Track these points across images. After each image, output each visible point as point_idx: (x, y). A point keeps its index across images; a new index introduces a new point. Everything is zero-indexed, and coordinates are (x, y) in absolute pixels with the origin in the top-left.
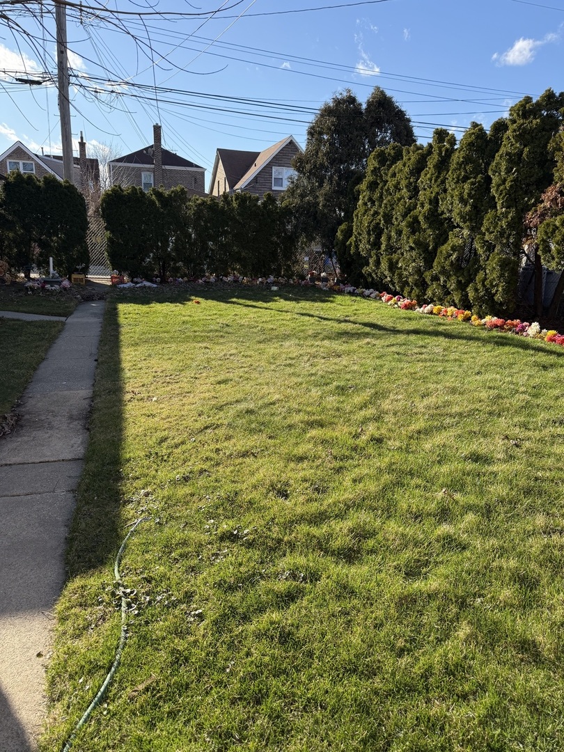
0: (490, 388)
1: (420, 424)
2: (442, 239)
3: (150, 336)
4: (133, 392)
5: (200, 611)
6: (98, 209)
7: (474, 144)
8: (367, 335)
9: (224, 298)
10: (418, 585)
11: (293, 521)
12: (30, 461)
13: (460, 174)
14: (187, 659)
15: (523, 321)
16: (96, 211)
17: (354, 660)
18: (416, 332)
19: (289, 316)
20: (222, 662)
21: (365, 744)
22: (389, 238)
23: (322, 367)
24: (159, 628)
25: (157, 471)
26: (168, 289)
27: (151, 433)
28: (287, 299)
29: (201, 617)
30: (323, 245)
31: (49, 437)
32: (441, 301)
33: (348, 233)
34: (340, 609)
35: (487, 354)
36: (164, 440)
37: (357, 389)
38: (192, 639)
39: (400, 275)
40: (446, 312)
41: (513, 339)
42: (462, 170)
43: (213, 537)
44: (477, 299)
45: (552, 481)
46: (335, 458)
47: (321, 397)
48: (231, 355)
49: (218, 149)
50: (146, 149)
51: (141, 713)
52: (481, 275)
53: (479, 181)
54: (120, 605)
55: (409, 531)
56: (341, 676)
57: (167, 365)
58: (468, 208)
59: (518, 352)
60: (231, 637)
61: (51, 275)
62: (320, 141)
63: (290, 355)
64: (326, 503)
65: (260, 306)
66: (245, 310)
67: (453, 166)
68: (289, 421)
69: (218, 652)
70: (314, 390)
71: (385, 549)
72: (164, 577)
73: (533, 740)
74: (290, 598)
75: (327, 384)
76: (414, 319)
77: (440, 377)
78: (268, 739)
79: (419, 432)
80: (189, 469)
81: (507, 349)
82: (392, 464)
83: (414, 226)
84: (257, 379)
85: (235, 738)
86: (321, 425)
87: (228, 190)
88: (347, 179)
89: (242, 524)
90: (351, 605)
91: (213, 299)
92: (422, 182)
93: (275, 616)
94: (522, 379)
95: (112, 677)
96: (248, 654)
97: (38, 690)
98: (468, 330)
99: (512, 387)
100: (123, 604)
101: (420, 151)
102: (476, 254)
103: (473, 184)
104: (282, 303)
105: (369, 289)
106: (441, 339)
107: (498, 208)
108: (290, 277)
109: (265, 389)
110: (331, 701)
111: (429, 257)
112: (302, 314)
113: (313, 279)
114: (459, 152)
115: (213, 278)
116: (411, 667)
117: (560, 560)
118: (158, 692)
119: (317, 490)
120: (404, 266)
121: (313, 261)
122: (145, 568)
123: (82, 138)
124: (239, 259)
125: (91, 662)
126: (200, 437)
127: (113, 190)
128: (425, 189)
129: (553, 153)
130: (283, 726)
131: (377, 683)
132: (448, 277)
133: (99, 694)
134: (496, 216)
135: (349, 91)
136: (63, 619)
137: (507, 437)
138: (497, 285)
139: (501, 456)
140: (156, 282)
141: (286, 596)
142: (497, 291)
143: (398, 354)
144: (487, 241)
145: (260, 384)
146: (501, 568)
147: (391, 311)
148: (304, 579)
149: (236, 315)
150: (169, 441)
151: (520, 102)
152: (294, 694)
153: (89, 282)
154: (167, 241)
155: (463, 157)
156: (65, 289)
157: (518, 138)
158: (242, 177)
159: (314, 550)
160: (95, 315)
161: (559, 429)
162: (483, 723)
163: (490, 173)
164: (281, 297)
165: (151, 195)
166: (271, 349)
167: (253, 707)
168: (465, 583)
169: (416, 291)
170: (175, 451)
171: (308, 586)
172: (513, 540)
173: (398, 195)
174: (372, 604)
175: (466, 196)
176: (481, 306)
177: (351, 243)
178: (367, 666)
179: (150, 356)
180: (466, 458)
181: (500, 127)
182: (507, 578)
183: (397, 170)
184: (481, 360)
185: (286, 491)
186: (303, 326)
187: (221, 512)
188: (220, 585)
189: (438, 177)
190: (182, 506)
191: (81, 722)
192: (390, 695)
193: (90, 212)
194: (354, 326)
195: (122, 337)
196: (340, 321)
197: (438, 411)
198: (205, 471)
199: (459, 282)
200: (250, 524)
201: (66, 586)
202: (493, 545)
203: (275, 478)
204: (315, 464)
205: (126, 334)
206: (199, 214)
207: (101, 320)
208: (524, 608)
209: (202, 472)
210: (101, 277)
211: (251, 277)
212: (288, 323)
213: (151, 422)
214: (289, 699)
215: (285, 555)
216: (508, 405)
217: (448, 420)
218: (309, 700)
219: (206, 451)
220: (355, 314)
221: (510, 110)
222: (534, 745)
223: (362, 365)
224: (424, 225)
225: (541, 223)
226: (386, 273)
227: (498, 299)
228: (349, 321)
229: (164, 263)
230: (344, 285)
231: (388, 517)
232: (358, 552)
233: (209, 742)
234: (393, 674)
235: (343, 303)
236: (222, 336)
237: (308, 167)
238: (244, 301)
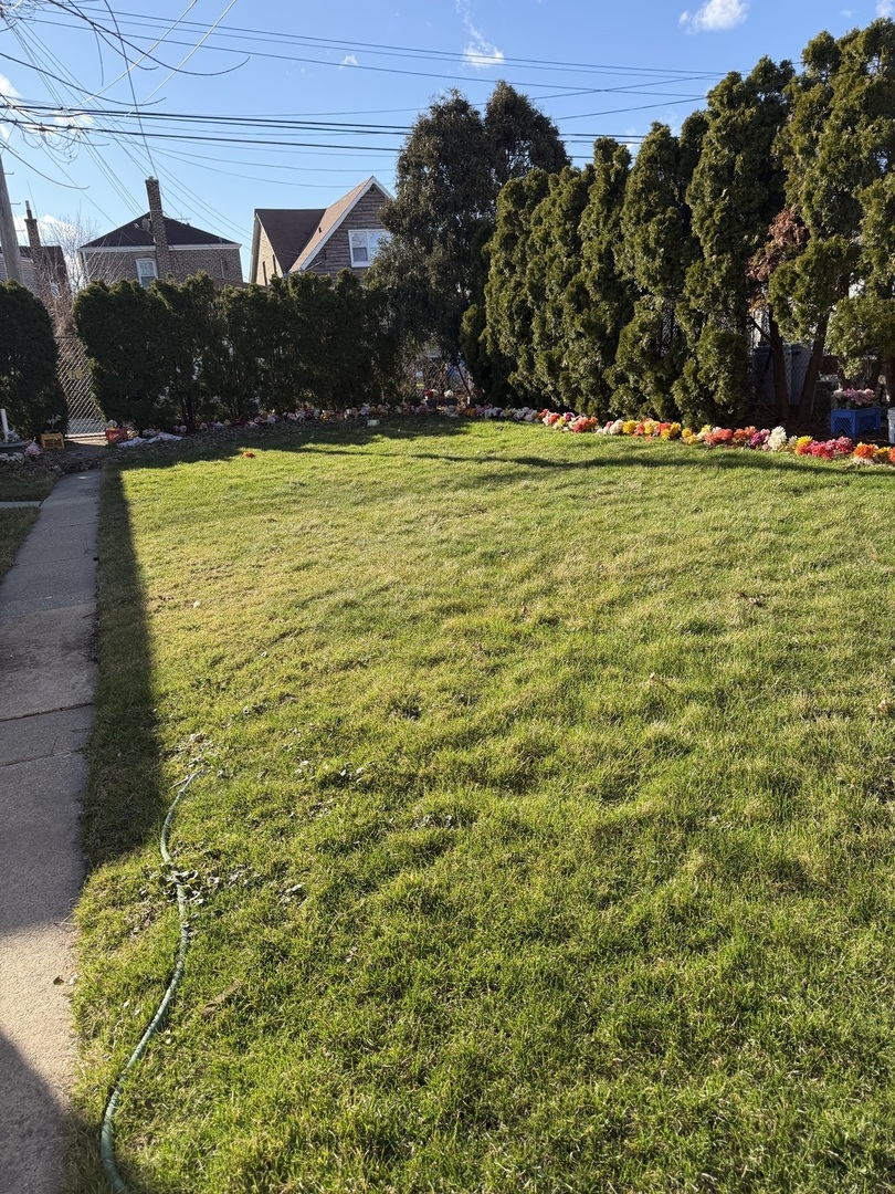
0: (715, 529)
1: (613, 591)
2: (624, 315)
3: (178, 513)
4: (160, 597)
5: (299, 886)
6: (70, 325)
7: (656, 159)
8: (524, 475)
9: (292, 445)
10: (623, 810)
11: (430, 747)
12: (9, 717)
13: (640, 210)
14: (285, 954)
15: (759, 428)
16: (69, 329)
17: (535, 920)
18: (599, 463)
19: (399, 461)
20: (339, 950)
21: (559, 1027)
22: (544, 322)
23: (456, 529)
24: (237, 918)
25: (211, 706)
26: (200, 442)
27: (197, 653)
28: (393, 436)
29: (301, 894)
30: (443, 346)
31: (35, 679)
32: (634, 413)
33: (479, 322)
34: (509, 855)
35: (708, 483)
36: (216, 661)
37: (513, 554)
38: (289, 926)
39: (567, 379)
40: (643, 428)
41: (746, 456)
42: (642, 203)
43: (309, 784)
44: (686, 403)
45: (815, 648)
46: (488, 653)
47: (459, 572)
48: (312, 527)
49: (257, 211)
50: (139, 221)
51: (223, 1033)
52: (690, 365)
53: (670, 217)
54: (176, 896)
55: (605, 739)
56: (518, 944)
57: (211, 553)
58: (658, 262)
59: (755, 474)
60: (349, 915)
61: (7, 438)
62: (419, 178)
63: (406, 518)
64: (477, 716)
65: (352, 451)
66: (329, 459)
67: (629, 197)
68: (411, 611)
69: (331, 938)
70: (447, 563)
71: (573, 766)
72: (237, 847)
73: (800, 989)
74: (434, 850)
75: (466, 553)
76: (596, 444)
77: (638, 523)
78: (417, 1041)
79: (612, 603)
80: (261, 696)
81: (738, 471)
82: (573, 651)
83: (580, 300)
84: (357, 556)
85: (368, 1046)
86: (461, 609)
87: (280, 275)
88: (468, 236)
89: (352, 761)
90: (526, 848)
91: (275, 449)
92: (585, 228)
93: (414, 877)
94: (763, 511)
95: (174, 993)
96: (377, 934)
97: (61, 1030)
98: (677, 451)
99: (748, 524)
100: (180, 893)
101: (576, 179)
102: (679, 332)
103: (661, 222)
104: (387, 443)
105: (521, 408)
106: (638, 468)
107: (706, 256)
108: (397, 401)
109: (371, 569)
110: (506, 978)
111: (608, 346)
112: (420, 456)
113: (432, 403)
114: (636, 174)
115: (271, 417)
116: (620, 919)
117: (830, 751)
118: (247, 1001)
119: (463, 700)
120: (571, 365)
121: (431, 373)
122: (207, 840)
123: (29, 212)
124: (309, 382)
125: (139, 977)
126: (277, 650)
127: (91, 290)
128: (590, 239)
129: (780, 158)
130: (437, 1021)
131: (573, 947)
132: (640, 373)
133: (157, 1017)
134: (703, 269)
135: (456, 92)
136: (89, 927)
137: (743, 595)
138: (716, 378)
139: (736, 621)
140: (179, 431)
141: (427, 849)
142: (717, 387)
143: (574, 497)
144: (695, 311)
145: (362, 564)
146: (743, 773)
147: (560, 437)
148: (453, 823)
149: (314, 468)
150: (226, 661)
151: (723, 82)
152: (450, 978)
153: (71, 445)
154: (191, 364)
155: (642, 181)
156: (32, 457)
157: (725, 141)
158: (301, 252)
159: (464, 782)
160: (87, 492)
161: (821, 574)
162: (729, 976)
163: (688, 201)
164: (384, 434)
165: (155, 291)
166: (376, 512)
167: (391, 1002)
168: (692, 798)
169: (594, 402)
170: (238, 673)
171: (460, 831)
172: (759, 732)
173: (549, 253)
174: (556, 844)
175: (652, 245)
176: (695, 414)
177: (486, 337)
178: (556, 926)
179: (181, 542)
180: (683, 631)
181: (696, 126)
182: (754, 784)
183: (543, 213)
184: (697, 493)
185: (416, 708)
186: (423, 472)
187: (319, 749)
188: (326, 847)
189: (607, 217)
190: (257, 749)
191: (133, 1058)
192: (592, 960)
193: (59, 331)
194: (504, 465)
195: (133, 520)
196: (480, 461)
197: (639, 572)
198: (288, 695)
199: (658, 381)
200: (364, 760)
201: (88, 881)
202: (730, 742)
203: (397, 691)
204: (457, 667)
205: (139, 516)
206: (235, 315)
207: (97, 498)
208: (781, 820)
209: (282, 698)
210: (90, 435)
211: (334, 409)
212: (398, 471)
213: (194, 638)
214: (444, 985)
215: (421, 795)
216: (743, 550)
217: (654, 582)
218: (473, 982)
219: (286, 669)
220: (503, 448)
221: (709, 97)
222: (803, 995)
223: (519, 520)
224: (595, 296)
225: (772, 271)
226: (546, 379)
227: (720, 399)
228: (495, 459)
229: (189, 401)
230: (483, 405)
231: (573, 725)
232: (532, 777)
233: (329, 1057)
234: (595, 931)
235: (483, 434)
236: (295, 501)
237: (405, 222)
238: (325, 446)
